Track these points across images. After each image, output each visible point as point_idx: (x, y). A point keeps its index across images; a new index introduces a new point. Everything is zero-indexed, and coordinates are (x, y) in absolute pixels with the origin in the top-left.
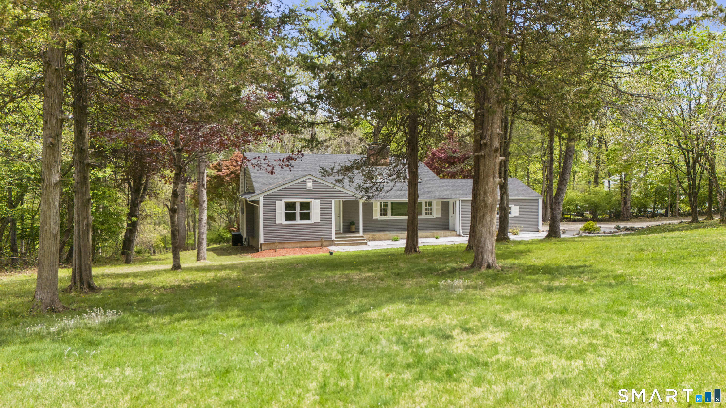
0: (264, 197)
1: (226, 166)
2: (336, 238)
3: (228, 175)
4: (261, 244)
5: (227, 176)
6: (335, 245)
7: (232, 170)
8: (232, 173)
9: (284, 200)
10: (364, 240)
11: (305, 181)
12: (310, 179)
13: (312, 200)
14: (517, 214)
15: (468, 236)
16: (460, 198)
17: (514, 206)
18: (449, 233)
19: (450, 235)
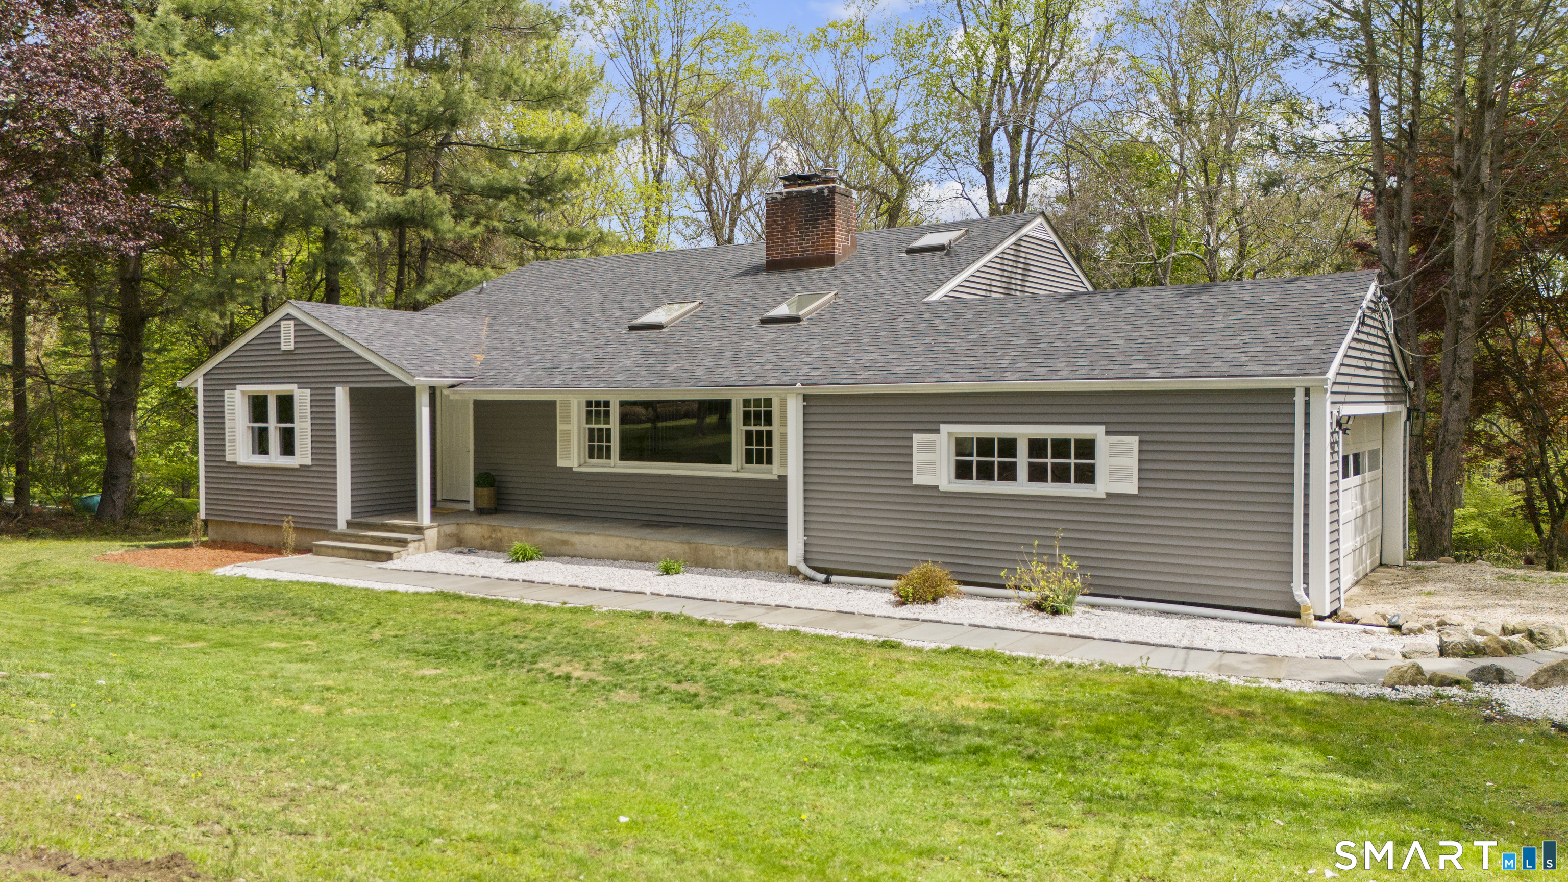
0: (205, 377)
9: (239, 389)
11: (279, 324)
12: (290, 316)
13: (295, 388)
14: (1134, 488)
15: (834, 578)
16: (799, 385)
17: (1108, 433)
18: (761, 554)
19: (762, 561)
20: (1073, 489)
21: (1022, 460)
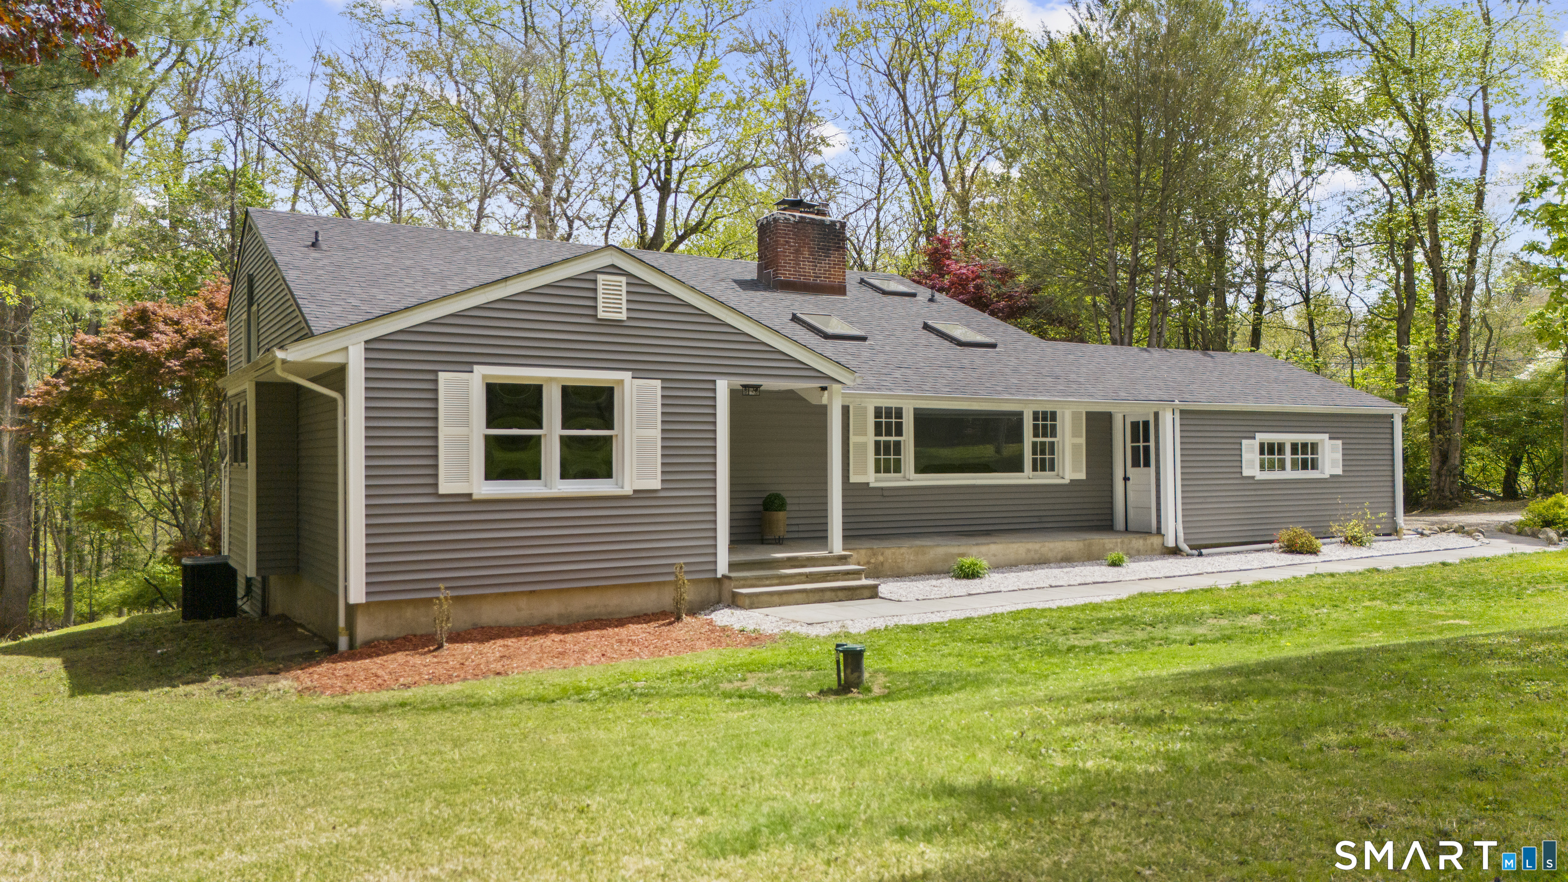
0: (370, 345)
1: (167, 321)
2: (732, 566)
3: (174, 353)
4: (351, 609)
5: (170, 355)
6: (735, 602)
7: (190, 333)
8: (193, 343)
9: (480, 370)
10: (855, 574)
11: (590, 278)
12: (614, 270)
13: (626, 376)
14: (1339, 471)
15: (1204, 551)
16: (1177, 402)
17: (1330, 438)
18: (1141, 542)
19: (1141, 548)
20: (1310, 474)
21: (1288, 456)
